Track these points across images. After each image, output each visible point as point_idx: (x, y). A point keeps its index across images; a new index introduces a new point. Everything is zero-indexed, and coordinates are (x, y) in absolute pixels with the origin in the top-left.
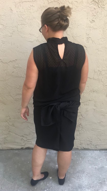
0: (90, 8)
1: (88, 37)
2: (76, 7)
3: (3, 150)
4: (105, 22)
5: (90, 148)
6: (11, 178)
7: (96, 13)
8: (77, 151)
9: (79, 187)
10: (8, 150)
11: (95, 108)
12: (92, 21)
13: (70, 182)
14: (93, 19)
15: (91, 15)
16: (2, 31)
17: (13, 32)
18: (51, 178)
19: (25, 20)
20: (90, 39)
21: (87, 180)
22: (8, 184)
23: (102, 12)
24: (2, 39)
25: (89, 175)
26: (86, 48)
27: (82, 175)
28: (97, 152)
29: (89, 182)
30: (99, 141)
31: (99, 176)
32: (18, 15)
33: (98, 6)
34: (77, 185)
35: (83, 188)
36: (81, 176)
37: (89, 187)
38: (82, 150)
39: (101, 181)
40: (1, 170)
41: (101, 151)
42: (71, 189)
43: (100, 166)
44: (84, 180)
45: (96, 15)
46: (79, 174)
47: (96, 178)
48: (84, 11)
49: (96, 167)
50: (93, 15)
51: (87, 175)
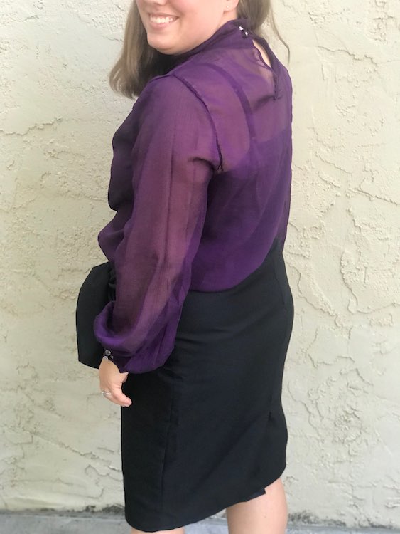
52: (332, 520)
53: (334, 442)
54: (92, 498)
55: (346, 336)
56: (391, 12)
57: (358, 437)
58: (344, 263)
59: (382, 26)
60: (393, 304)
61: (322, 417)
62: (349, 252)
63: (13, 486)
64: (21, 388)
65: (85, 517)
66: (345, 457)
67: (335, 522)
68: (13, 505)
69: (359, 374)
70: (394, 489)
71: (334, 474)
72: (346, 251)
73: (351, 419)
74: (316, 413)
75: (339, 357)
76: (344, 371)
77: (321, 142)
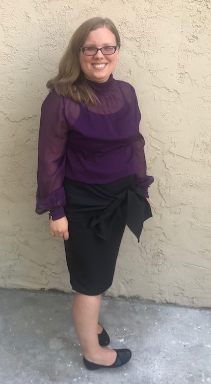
0: (189, 10)
1: (183, 72)
2: (157, 8)
3: (5, 289)
5: (179, 302)
6: (13, 347)
7: (202, 20)
8: (151, 306)
9: (143, 381)
10: (15, 289)
11: (192, 220)
12: (192, 38)
14: (194, 34)
15: (191, 24)
17: (30, 61)
19: (53, 37)
20: (186, 75)
21: (163, 369)
22: (6, 358)
24: (8, 75)
25: (169, 359)
26: (179, 94)
27: (153, 358)
28: (194, 313)
30: (199, 290)
31: (191, 364)
32: (39, 26)
33: (207, 5)
36: (151, 359)
38: (162, 304)
39: (191, 375)
41: (203, 311)
43: (196, 342)
44: (156, 368)
45: (201, 24)
46: (149, 354)
47: (184, 367)
48: (176, 17)
49: (187, 343)
50: (194, 25)
51: (164, 357)
52: (149, 300)
53: (152, 265)
54: (44, 285)
55: (160, 217)
56: (186, 71)
57: (163, 263)
58: (160, 184)
59: (182, 76)
60: (182, 204)
61: (147, 253)
62: (163, 179)
63: (9, 278)
64: (15, 235)
65: (40, 293)
66: (157, 272)
67: (151, 300)
68: (9, 286)
69: (164, 235)
70: (178, 287)
71: (151, 279)
72: (161, 179)
73: (160, 255)
74: (144, 251)
75: (156, 227)
76: (158, 233)
77: (153, 129)
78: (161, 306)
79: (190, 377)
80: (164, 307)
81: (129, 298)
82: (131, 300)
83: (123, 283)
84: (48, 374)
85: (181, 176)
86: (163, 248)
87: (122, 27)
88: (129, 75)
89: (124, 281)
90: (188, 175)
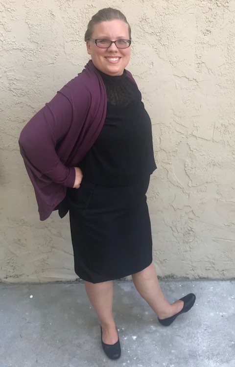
0: (202, 8)
1: (200, 62)
2: (174, 7)
3: (39, 284)
4: (231, 33)
5: (211, 276)
6: (56, 341)
7: (214, 17)
8: (185, 283)
9: (190, 355)
10: (50, 283)
11: (218, 197)
12: (207, 32)
13: (172, 344)
14: (208, 29)
15: (204, 20)
16: (35, 54)
17: (56, 57)
18: (135, 338)
19: (78, 33)
20: (203, 65)
21: (206, 341)
23: (225, 15)
24: (35, 70)
25: (211, 330)
26: (198, 82)
27: (195, 331)
28: (225, 285)
29: (210, 345)
30: (228, 262)
31: (231, 332)
32: (64, 23)
33: (217, 3)
34: (186, 351)
35: (198, 357)
36: (193, 333)
37: (211, 356)
38: (196, 280)
39: (233, 343)
40: (37, 325)
41: (233, 282)
42: (175, 361)
43: (232, 311)
44: (200, 341)
45: (214, 20)
46: (191, 329)
47: (225, 336)
48: (191, 14)
49: (224, 314)
50: (207, 20)
51: (206, 330)
52: (183, 277)
53: (184, 242)
55: (188, 197)
56: (203, 61)
57: (193, 240)
58: (186, 166)
59: (200, 66)
60: (207, 182)
61: (178, 232)
62: (188, 161)
63: (43, 272)
64: (46, 228)
65: (76, 283)
66: (188, 249)
67: (185, 278)
68: (43, 280)
69: (193, 213)
70: (209, 261)
71: (184, 257)
73: (191, 232)
74: (175, 230)
75: (185, 206)
76: (187, 212)
77: (176, 115)
78: (195, 282)
79: (233, 345)
80: (198, 282)
81: (164, 278)
82: (166, 279)
83: (157, 263)
84: (97, 362)
85: (204, 156)
86: (193, 226)
87: (143, 23)
88: (151, 66)
89: (158, 262)
90: (211, 155)
